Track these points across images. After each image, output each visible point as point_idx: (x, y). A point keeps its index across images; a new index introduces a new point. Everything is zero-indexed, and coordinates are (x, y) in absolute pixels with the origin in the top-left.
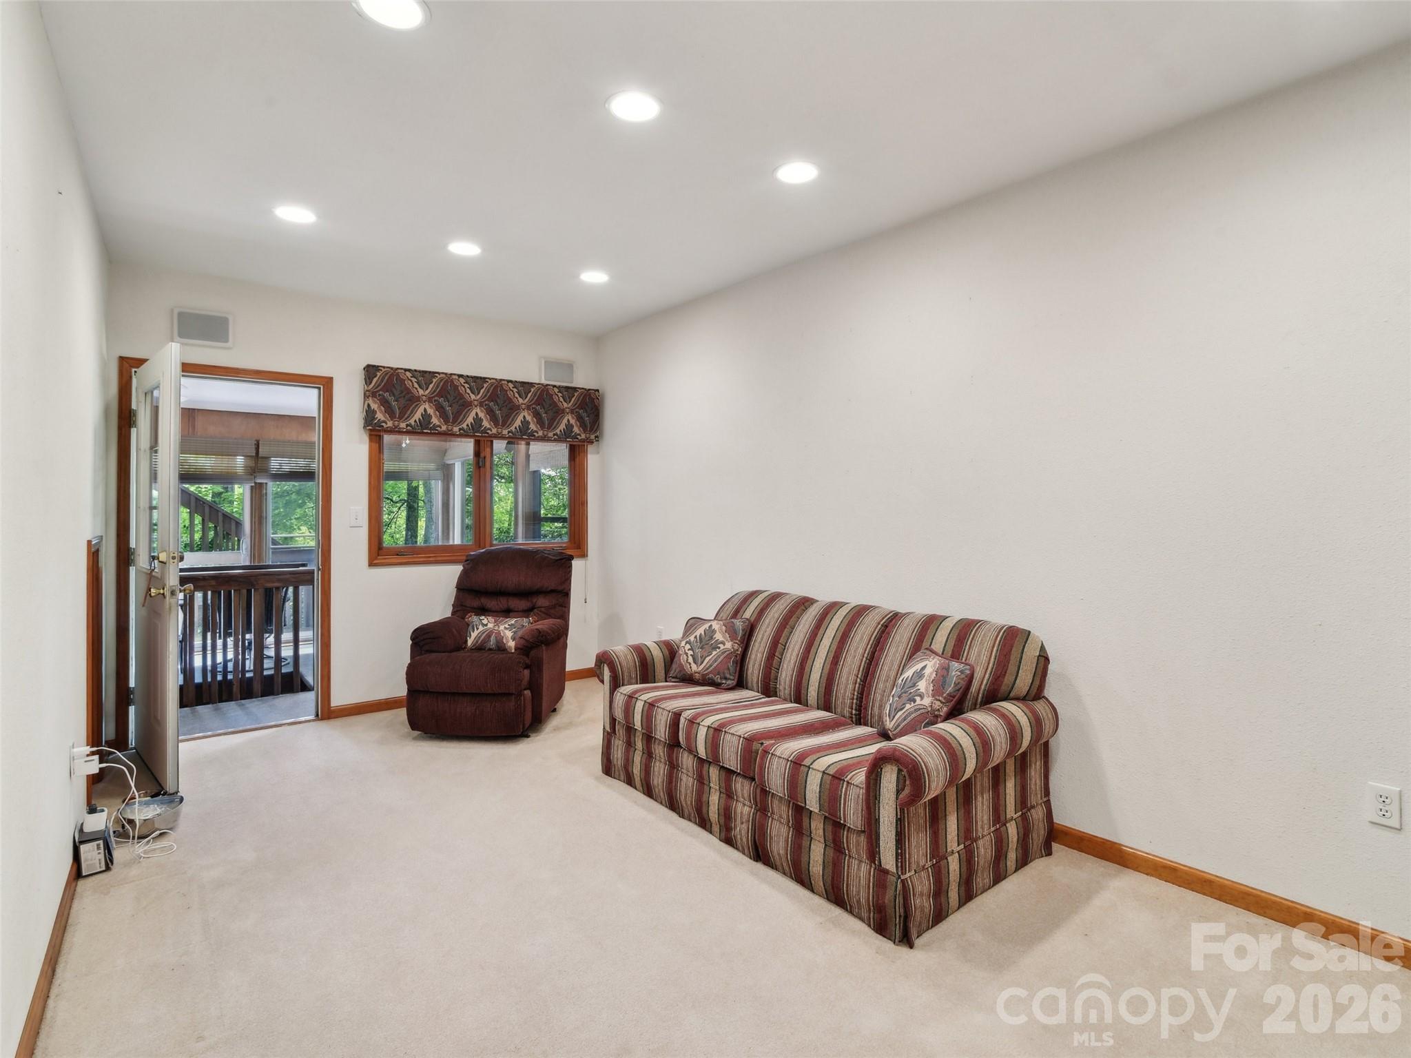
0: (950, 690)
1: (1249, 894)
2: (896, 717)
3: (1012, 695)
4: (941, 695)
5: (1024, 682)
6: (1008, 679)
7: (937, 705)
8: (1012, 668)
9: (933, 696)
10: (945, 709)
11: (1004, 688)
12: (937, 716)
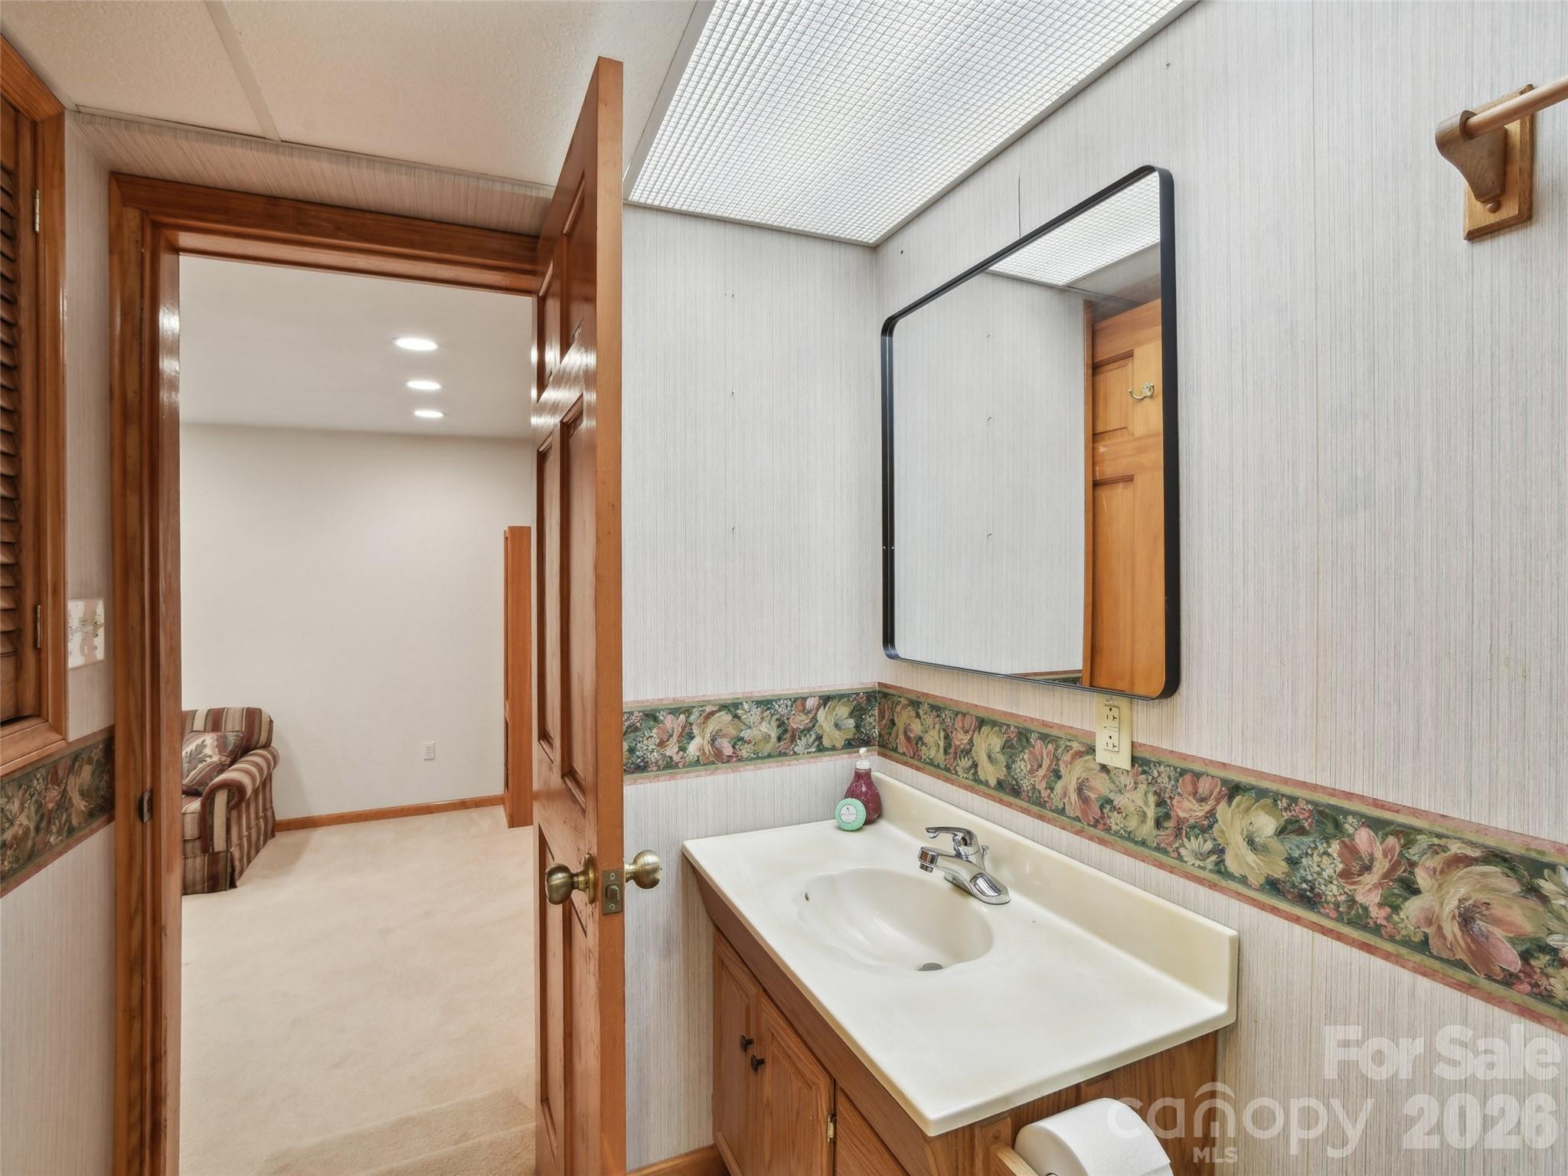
0: (230, 748)
1: (377, 812)
2: (190, 775)
3: (259, 745)
4: (225, 752)
5: (263, 739)
6: (255, 737)
7: (223, 759)
8: (256, 730)
9: (220, 754)
10: (229, 760)
11: (254, 743)
12: (224, 765)
